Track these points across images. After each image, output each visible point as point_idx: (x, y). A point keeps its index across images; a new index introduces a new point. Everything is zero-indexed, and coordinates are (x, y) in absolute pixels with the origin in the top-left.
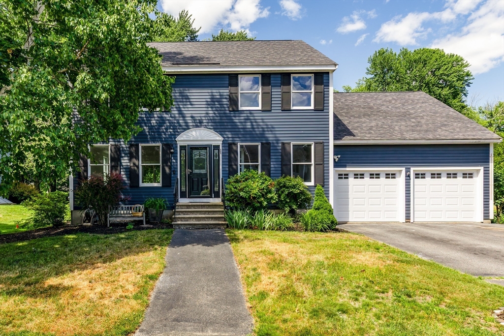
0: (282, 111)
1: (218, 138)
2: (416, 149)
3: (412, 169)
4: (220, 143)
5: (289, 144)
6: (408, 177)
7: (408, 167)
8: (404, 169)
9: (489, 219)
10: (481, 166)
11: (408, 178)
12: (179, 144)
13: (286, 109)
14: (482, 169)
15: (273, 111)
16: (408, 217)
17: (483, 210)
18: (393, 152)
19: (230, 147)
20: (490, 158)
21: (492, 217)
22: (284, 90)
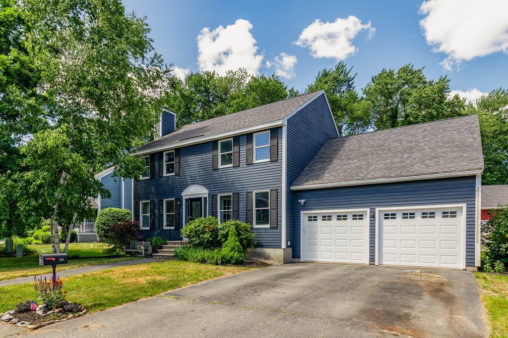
0: (247, 165)
1: (205, 192)
2: (382, 188)
3: (377, 209)
4: (207, 196)
5: (252, 192)
6: (373, 217)
7: (373, 207)
8: (368, 210)
9: (474, 266)
10: (463, 202)
11: (373, 219)
12: (184, 198)
13: (250, 164)
14: (464, 206)
15: (241, 167)
16: (372, 259)
17: (465, 255)
18: (357, 193)
19: (213, 197)
20: (476, 193)
21: (478, 263)
22: (248, 148)
